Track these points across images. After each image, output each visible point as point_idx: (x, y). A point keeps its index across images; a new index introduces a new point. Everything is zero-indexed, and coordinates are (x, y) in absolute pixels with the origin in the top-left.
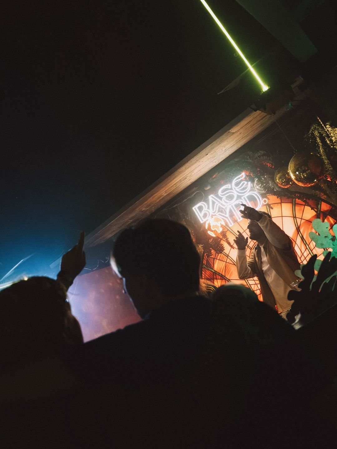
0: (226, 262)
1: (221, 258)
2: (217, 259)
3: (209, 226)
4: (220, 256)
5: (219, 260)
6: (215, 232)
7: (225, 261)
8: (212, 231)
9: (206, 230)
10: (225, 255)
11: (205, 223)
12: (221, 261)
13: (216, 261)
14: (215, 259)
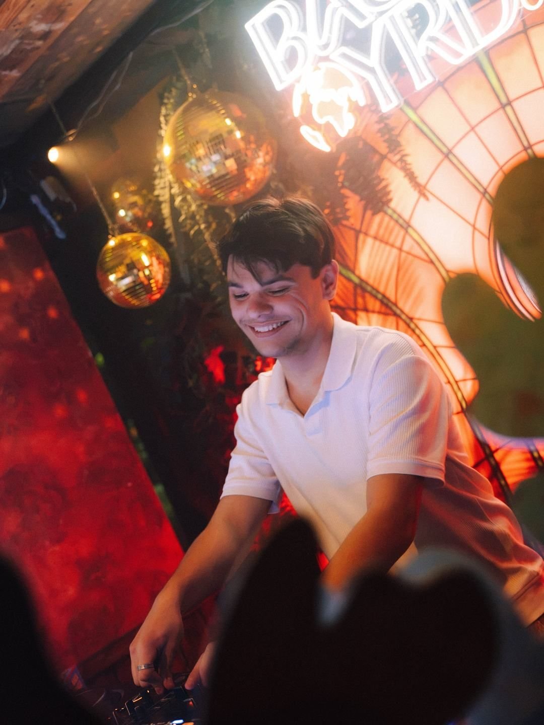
0: (400, 249)
1: (381, 232)
2: (366, 234)
3: (307, 107)
4: (380, 226)
5: (375, 238)
6: (328, 130)
7: (398, 244)
8: (317, 127)
9: (295, 119)
10: (397, 221)
11: (289, 91)
12: (383, 245)
13: (364, 242)
14: (361, 237)
